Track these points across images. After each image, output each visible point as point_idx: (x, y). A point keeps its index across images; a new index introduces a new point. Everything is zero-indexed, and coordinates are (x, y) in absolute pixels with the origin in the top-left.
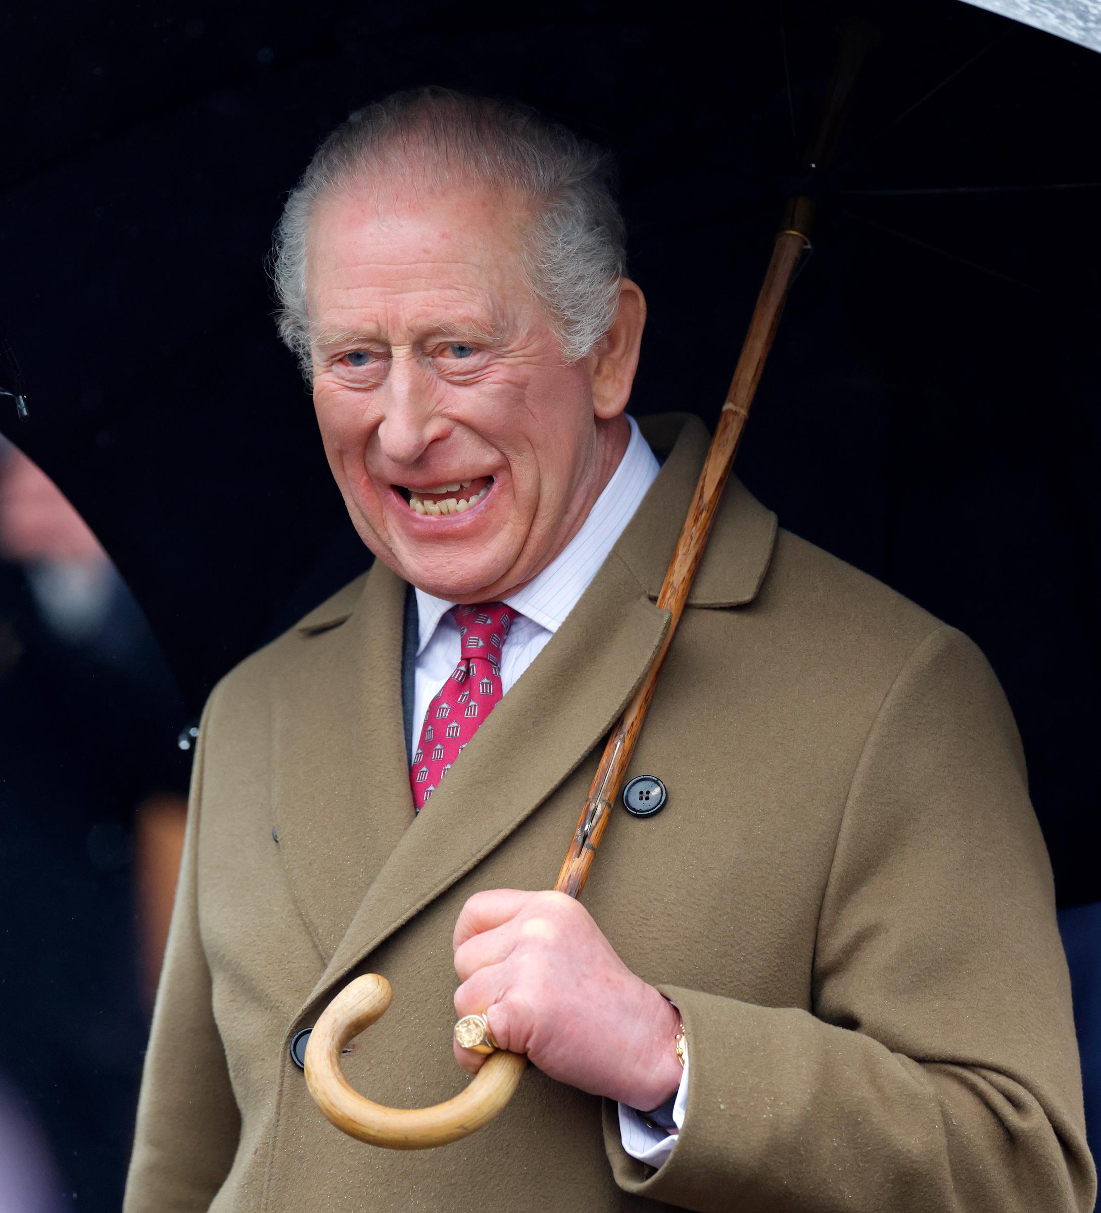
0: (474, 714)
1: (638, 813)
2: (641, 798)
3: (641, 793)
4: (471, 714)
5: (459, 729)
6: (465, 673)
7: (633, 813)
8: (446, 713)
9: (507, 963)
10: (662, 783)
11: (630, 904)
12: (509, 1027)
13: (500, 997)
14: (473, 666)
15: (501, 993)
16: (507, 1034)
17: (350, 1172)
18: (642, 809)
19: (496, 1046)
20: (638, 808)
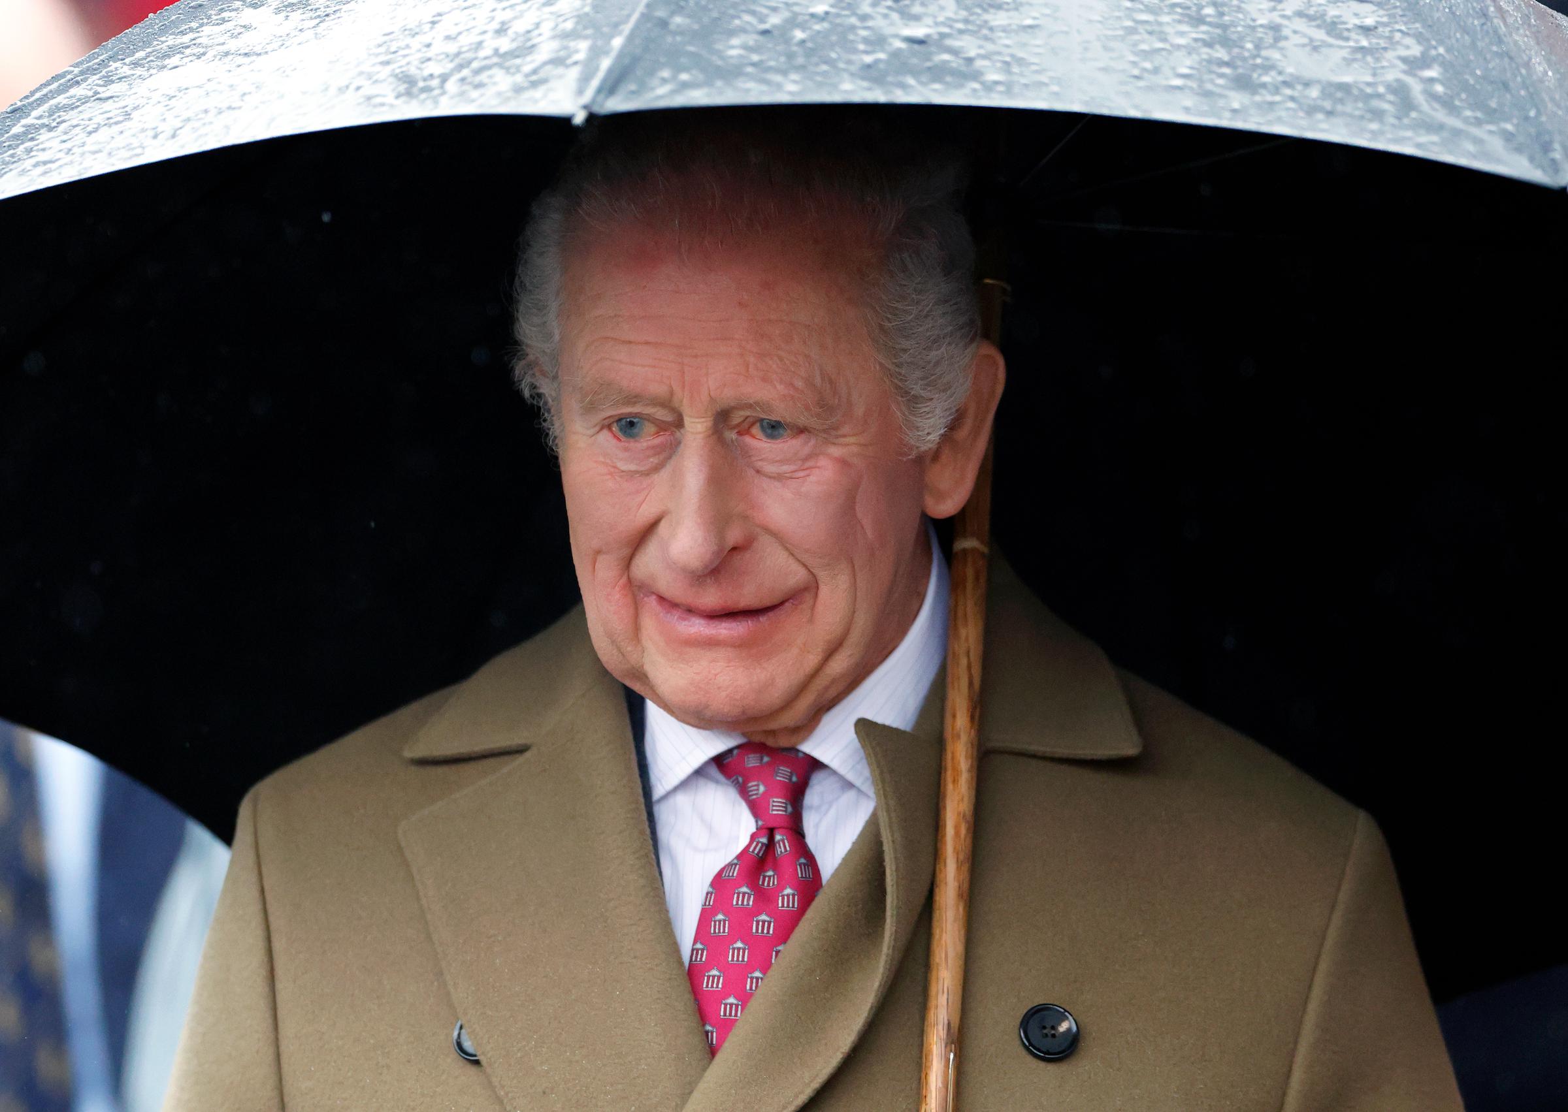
0: (794, 906)
1: (1047, 1056)
2: (1046, 1036)
3: (1044, 1027)
5: (772, 924)
6: (765, 847)
7: (1040, 1055)
8: (748, 900)
10: (1071, 1015)
14: (783, 840)
18: (1050, 1051)
20: (1043, 1048)
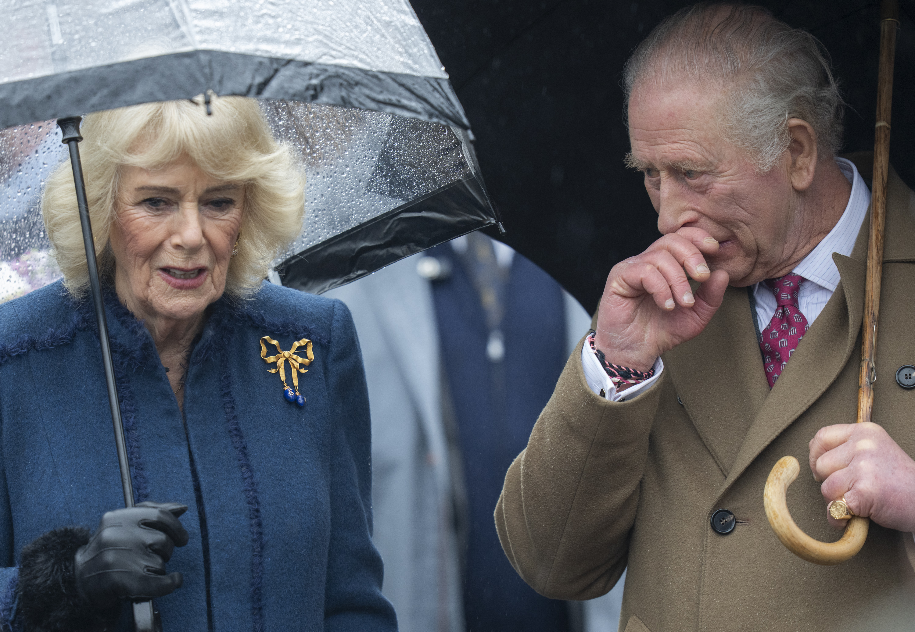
0: (795, 333)
1: (906, 387)
2: (907, 378)
3: (906, 375)
4: (793, 333)
5: (787, 342)
6: (782, 313)
7: (903, 387)
8: (776, 335)
9: (850, 467)
11: (909, 439)
12: (860, 503)
13: (851, 487)
14: (787, 310)
15: (851, 484)
16: (859, 507)
17: (754, 591)
18: (909, 385)
19: (853, 514)
20: (906, 384)
